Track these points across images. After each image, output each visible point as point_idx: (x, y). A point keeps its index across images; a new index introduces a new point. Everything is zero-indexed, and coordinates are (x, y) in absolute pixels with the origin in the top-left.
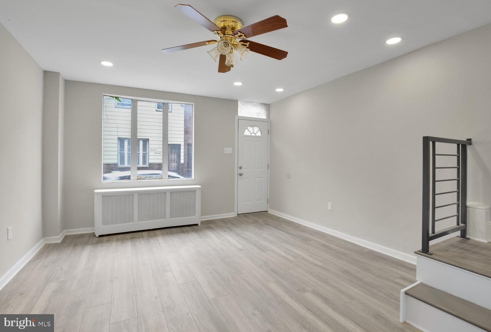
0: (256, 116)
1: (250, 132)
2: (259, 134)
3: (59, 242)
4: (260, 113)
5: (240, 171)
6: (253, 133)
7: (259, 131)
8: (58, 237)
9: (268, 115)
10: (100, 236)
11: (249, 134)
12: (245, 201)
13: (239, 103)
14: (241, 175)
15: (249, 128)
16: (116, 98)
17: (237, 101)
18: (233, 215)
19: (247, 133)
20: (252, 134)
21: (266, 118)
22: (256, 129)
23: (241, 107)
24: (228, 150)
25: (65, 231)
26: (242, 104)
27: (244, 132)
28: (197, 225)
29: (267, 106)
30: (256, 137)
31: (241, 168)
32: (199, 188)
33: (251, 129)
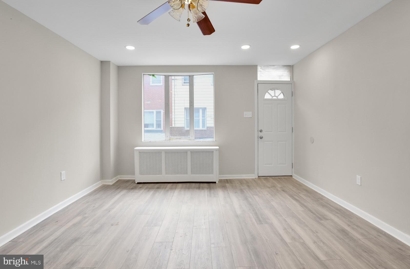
0: (277, 79)
1: (271, 96)
2: (281, 97)
3: (111, 184)
4: (282, 76)
5: (261, 134)
6: (275, 96)
7: (282, 94)
8: (111, 180)
9: (292, 77)
10: (138, 183)
11: (270, 98)
12: (266, 164)
13: (259, 68)
14: (261, 138)
15: (270, 91)
16: (153, 75)
17: (257, 66)
18: (254, 176)
19: (267, 96)
20: (273, 97)
21: (290, 80)
22: (278, 92)
23: (260, 71)
24: (248, 114)
25: (119, 176)
26: (262, 69)
27: (264, 96)
28: (215, 183)
29: (291, 68)
30: (278, 100)
31: (261, 131)
32: (216, 150)
33: (272, 92)
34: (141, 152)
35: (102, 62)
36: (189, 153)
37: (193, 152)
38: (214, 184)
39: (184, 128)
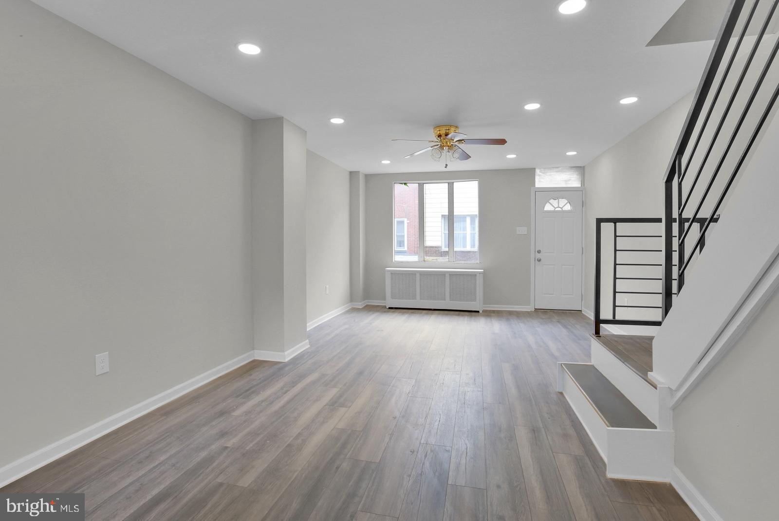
0: (563, 185)
1: (554, 207)
2: (568, 207)
3: (361, 307)
4: (570, 180)
5: (538, 256)
6: (558, 207)
7: (568, 204)
8: (360, 303)
9: (583, 182)
10: (390, 308)
11: (553, 209)
12: (545, 294)
13: (538, 171)
14: (539, 260)
15: (552, 201)
17: (535, 169)
18: (530, 308)
19: (548, 207)
21: (580, 186)
22: (563, 202)
23: (539, 175)
24: (522, 230)
25: (367, 301)
26: (541, 172)
27: (544, 207)
28: (478, 312)
29: (581, 170)
30: (563, 211)
31: (539, 252)
32: (480, 273)
33: (555, 203)
34: (393, 273)
35: (351, 173)
36: (447, 275)
37: (452, 275)
38: (477, 314)
39: (441, 247)
